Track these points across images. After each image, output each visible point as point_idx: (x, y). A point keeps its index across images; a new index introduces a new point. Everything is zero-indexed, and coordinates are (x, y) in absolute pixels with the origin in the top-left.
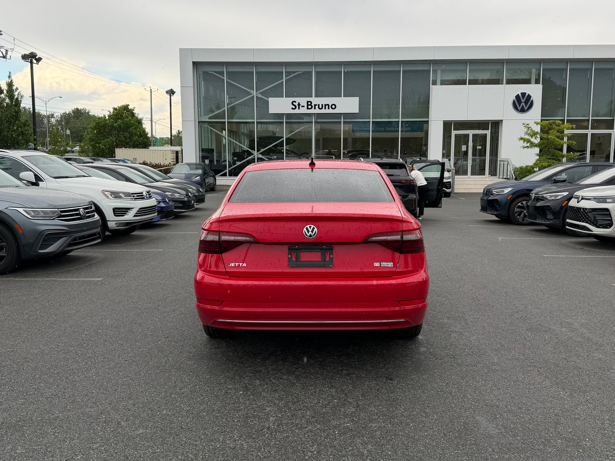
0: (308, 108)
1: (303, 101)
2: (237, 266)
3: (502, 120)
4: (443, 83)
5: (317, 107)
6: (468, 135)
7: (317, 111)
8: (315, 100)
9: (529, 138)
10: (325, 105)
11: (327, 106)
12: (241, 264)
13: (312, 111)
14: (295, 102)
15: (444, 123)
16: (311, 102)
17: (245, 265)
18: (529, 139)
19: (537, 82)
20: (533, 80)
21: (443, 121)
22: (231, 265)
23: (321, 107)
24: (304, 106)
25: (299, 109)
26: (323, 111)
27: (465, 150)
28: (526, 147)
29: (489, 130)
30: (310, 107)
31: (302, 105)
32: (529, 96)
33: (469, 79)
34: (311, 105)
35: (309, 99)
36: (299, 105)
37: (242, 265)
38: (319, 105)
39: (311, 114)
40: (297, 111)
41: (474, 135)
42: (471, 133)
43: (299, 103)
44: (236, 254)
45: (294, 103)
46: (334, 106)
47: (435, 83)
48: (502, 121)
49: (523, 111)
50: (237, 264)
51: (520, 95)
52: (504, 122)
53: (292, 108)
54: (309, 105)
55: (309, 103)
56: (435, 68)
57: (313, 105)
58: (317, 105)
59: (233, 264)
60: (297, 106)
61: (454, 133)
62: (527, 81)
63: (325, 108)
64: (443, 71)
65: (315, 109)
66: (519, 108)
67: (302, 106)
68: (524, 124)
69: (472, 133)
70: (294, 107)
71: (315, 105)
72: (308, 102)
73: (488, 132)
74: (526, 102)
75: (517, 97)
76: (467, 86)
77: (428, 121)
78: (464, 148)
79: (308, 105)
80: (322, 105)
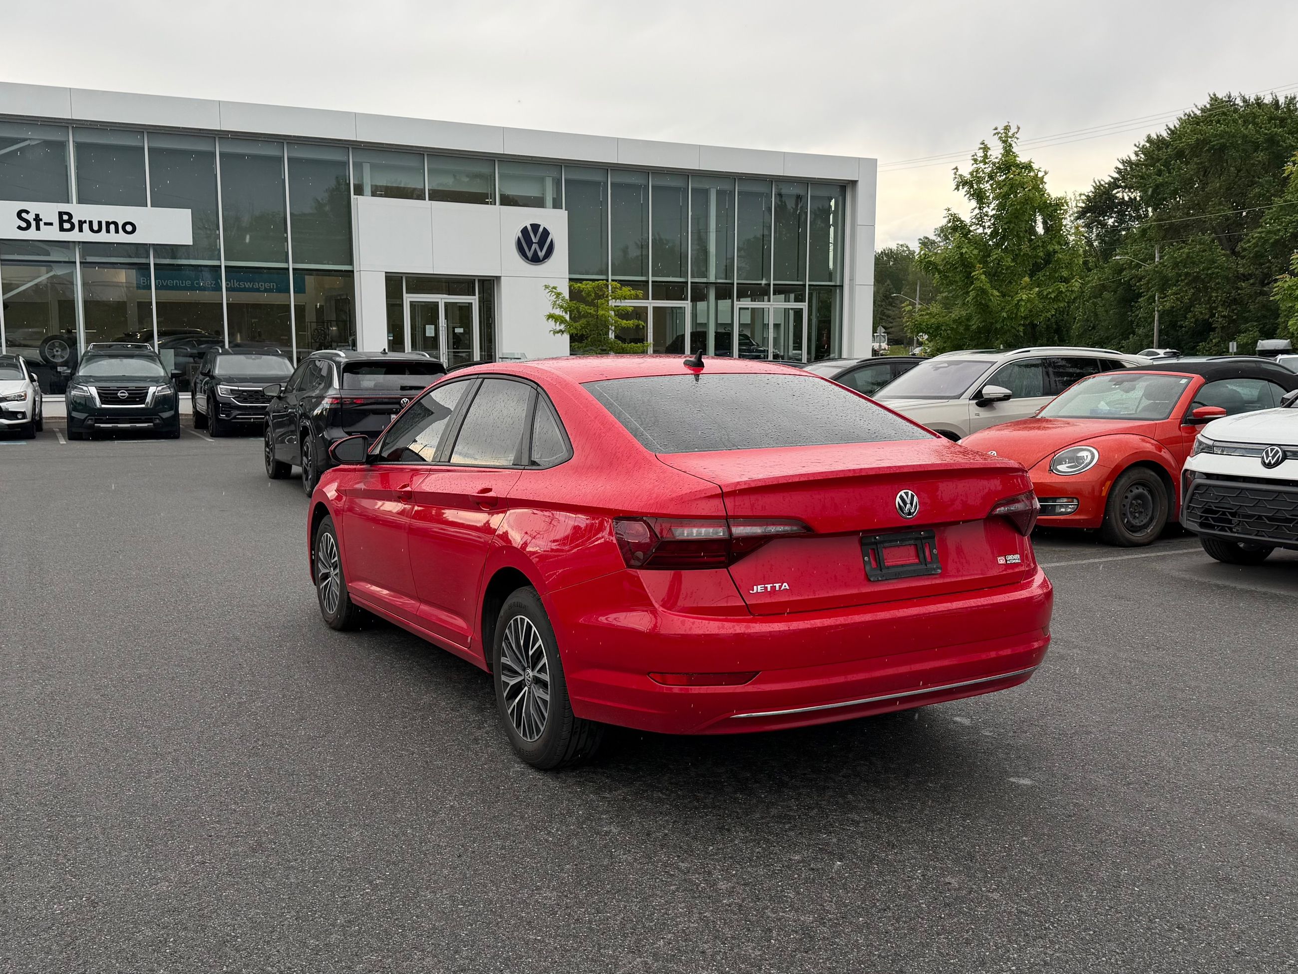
0: (62, 229)
1: (49, 211)
2: (769, 589)
3: (500, 277)
4: (377, 192)
5: (86, 226)
6: (436, 305)
7: (87, 236)
8: (80, 211)
9: (561, 314)
10: (108, 224)
11: (112, 227)
12: (777, 585)
13: (74, 236)
14: (27, 212)
15: (386, 276)
16: (70, 216)
17: (785, 586)
18: (562, 317)
19: (557, 205)
20: (549, 201)
21: (386, 273)
22: (755, 591)
23: (96, 227)
24: (51, 224)
25: (38, 228)
26: (103, 237)
27: (433, 335)
28: (558, 332)
29: (474, 295)
30: (67, 226)
31: (44, 221)
32: (546, 233)
33: (431, 188)
34: (69, 221)
35: (64, 207)
36: (37, 219)
37: (780, 587)
38: (91, 223)
39: (69, 242)
40: (32, 234)
41: (447, 305)
42: (442, 299)
43: (37, 216)
44: (763, 566)
45: (24, 215)
46: (130, 227)
47: (359, 191)
48: (498, 278)
49: (535, 260)
50: (769, 586)
51: (529, 228)
52: (503, 280)
53: (20, 228)
54: (65, 219)
55: (65, 217)
56: (358, 160)
57: (75, 221)
58: (85, 222)
59: (759, 587)
60: (33, 224)
61: (408, 298)
62: (538, 203)
63: (108, 231)
64: (373, 167)
65: (81, 230)
66: (530, 254)
67: (46, 224)
68: (546, 287)
69: (444, 301)
70: (24, 225)
71: (81, 223)
72: (61, 214)
73: (474, 300)
74: (541, 244)
75: (525, 231)
76: (427, 203)
77: (353, 271)
78: (430, 331)
79: (61, 222)
80: (100, 223)
